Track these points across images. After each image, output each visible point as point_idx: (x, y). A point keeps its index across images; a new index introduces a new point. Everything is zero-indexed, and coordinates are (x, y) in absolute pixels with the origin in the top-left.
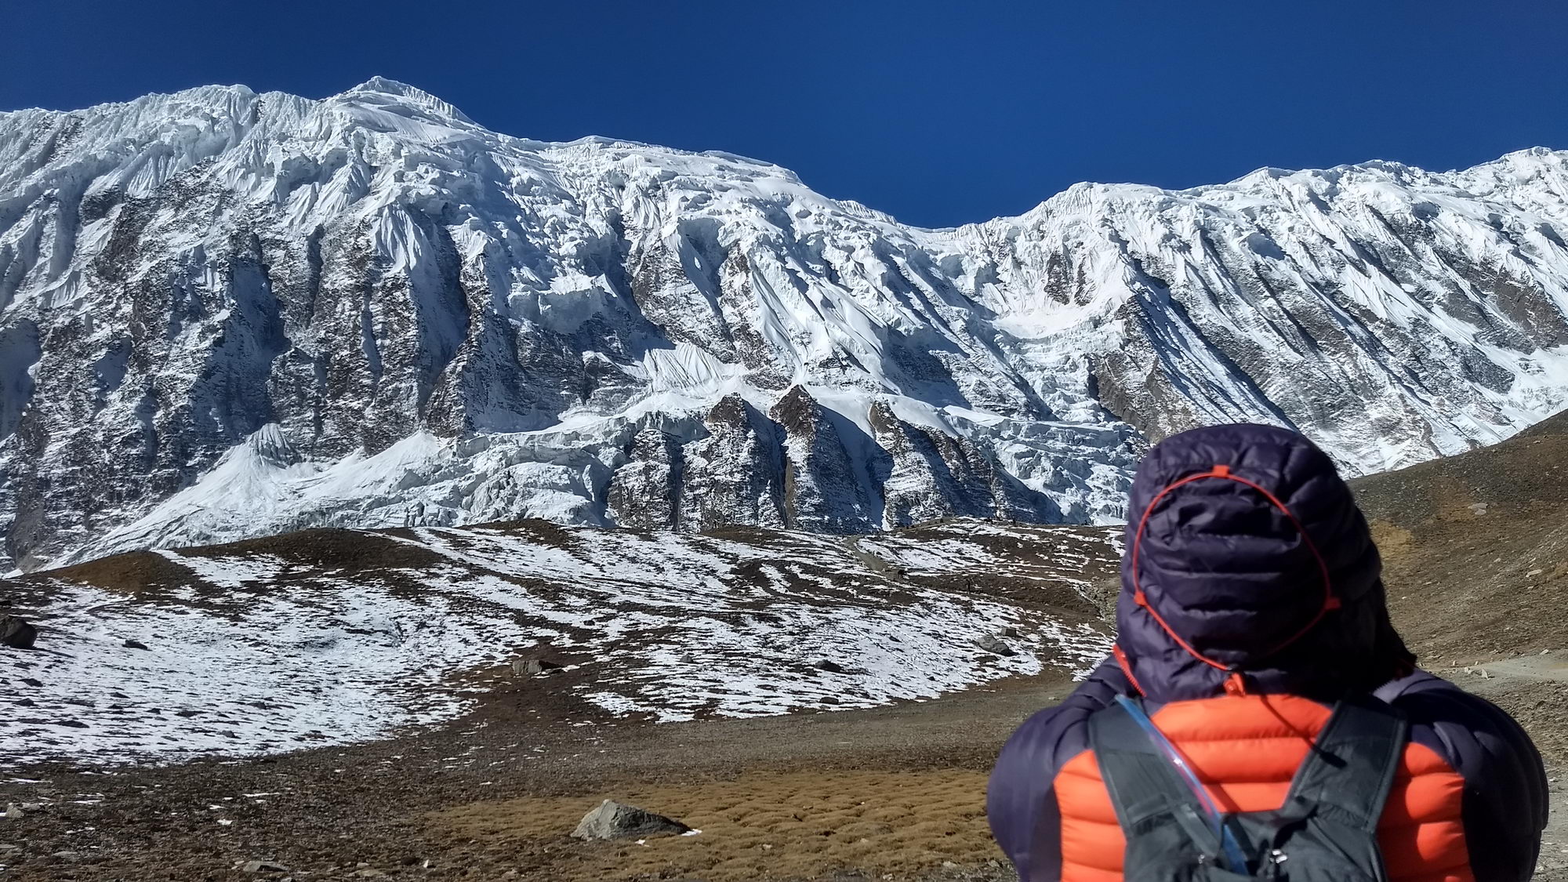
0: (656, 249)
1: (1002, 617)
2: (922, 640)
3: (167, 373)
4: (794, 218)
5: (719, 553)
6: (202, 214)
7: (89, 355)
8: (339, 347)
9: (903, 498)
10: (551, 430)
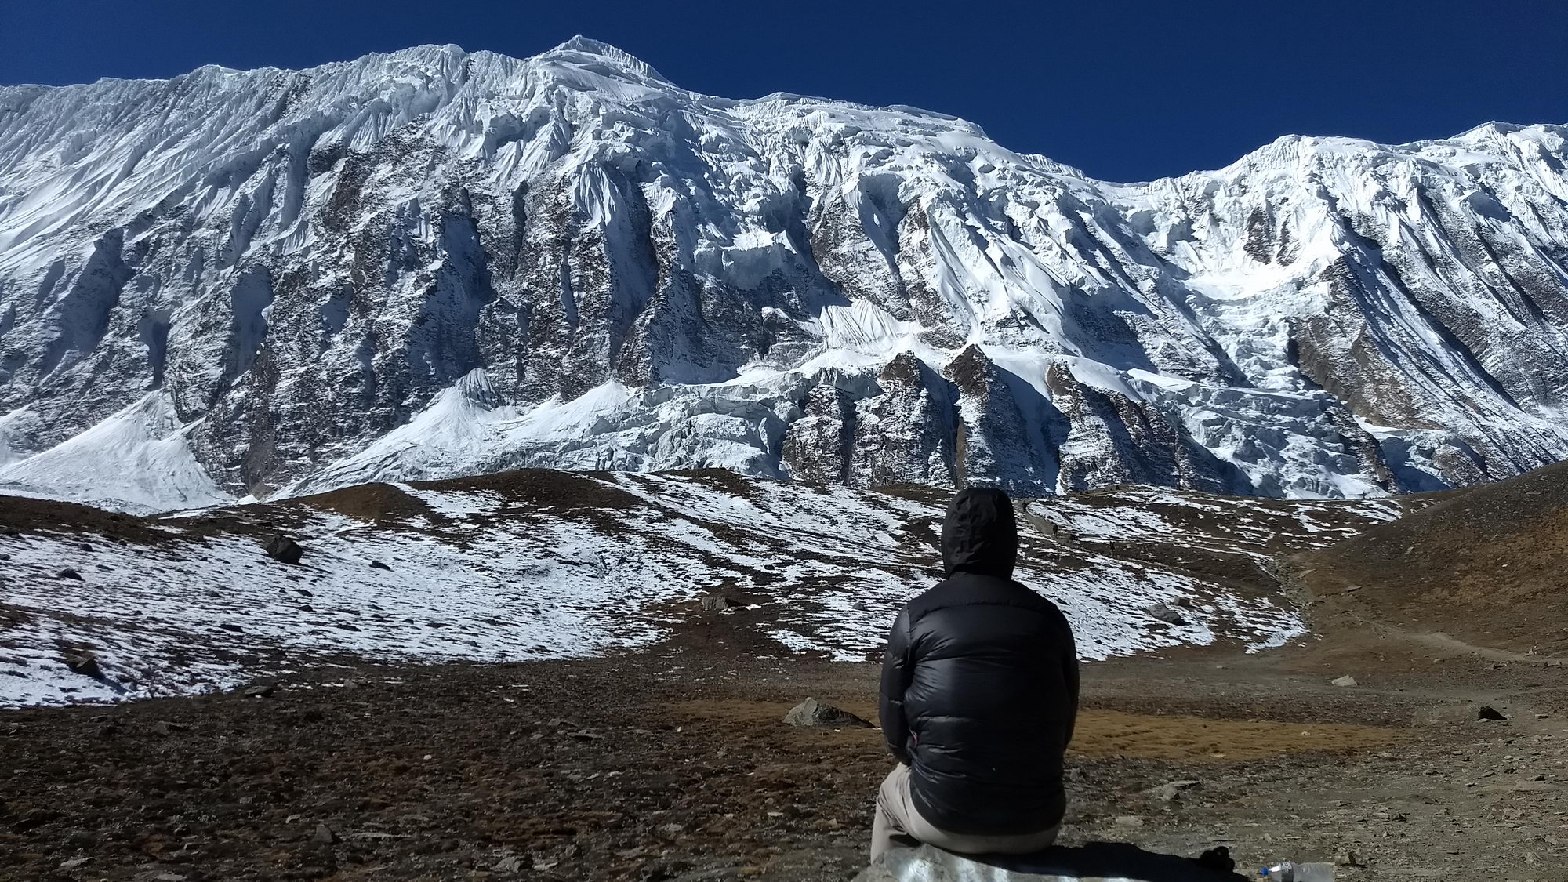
0: (837, 205)
1: (1176, 587)
2: (1089, 604)
3: (385, 319)
4: (977, 173)
5: (891, 508)
6: (417, 169)
7: (315, 299)
8: (540, 298)
9: (1079, 463)
10: (730, 383)
